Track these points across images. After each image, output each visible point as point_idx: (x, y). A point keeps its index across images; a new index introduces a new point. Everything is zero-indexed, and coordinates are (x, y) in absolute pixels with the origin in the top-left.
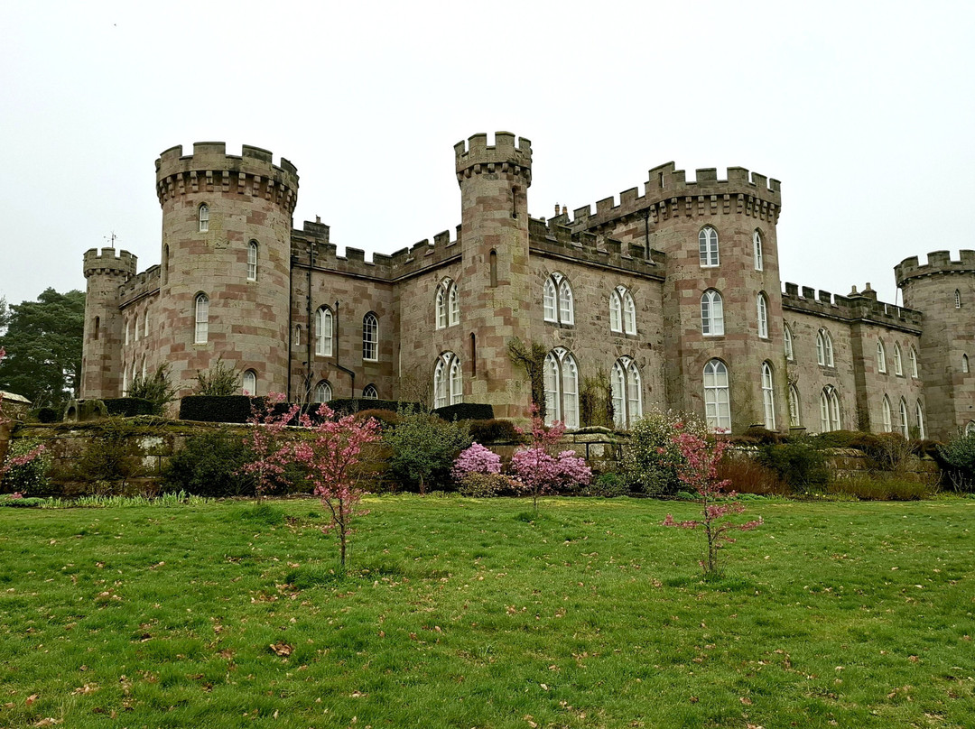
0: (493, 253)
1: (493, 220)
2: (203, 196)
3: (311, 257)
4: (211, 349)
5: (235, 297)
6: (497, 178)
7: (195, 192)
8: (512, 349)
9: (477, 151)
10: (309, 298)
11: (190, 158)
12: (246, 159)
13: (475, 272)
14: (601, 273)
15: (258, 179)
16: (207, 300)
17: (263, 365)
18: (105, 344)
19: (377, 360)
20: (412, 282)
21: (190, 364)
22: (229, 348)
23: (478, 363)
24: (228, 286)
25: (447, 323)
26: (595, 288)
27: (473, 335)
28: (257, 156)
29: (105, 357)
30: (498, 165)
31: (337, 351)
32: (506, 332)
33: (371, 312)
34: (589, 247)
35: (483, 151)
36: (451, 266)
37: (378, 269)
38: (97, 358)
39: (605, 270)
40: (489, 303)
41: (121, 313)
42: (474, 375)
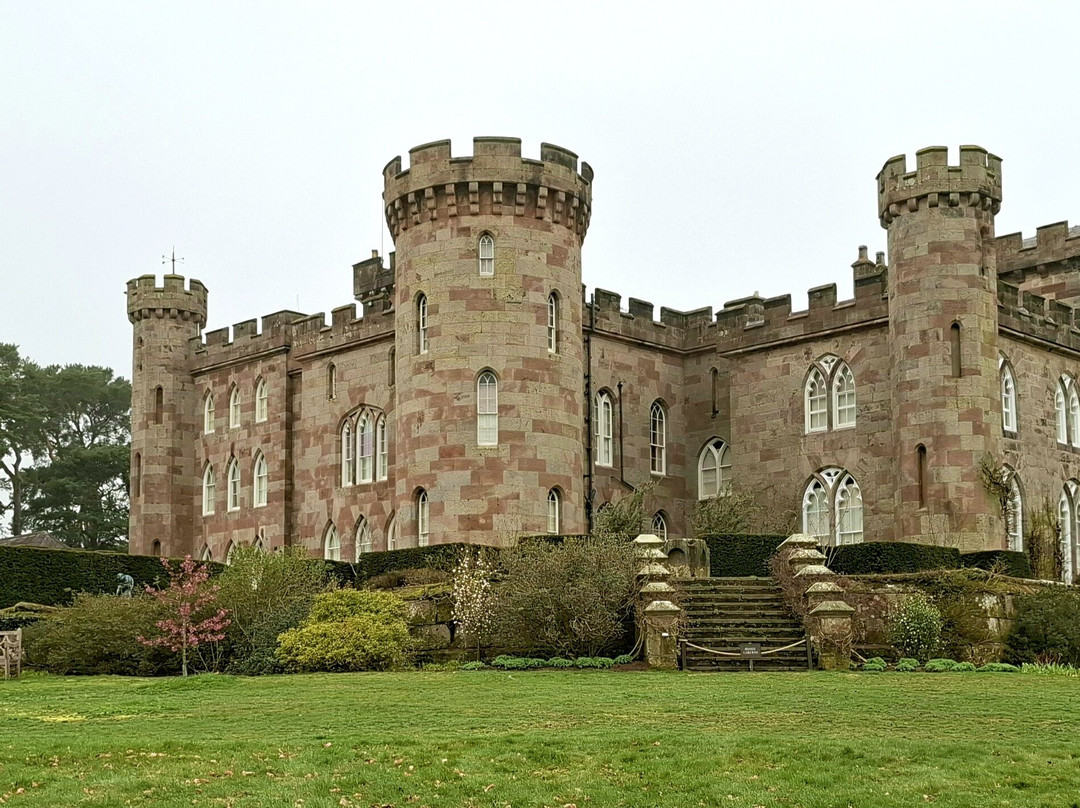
0: (956, 326)
1: (956, 277)
2: (486, 221)
3: (591, 314)
4: (505, 454)
5: (534, 378)
6: (961, 215)
7: (474, 214)
8: (985, 470)
9: (934, 174)
10: (587, 377)
11: (468, 161)
12: (548, 164)
13: (926, 354)
14: (1046, 354)
15: (562, 197)
16: (492, 381)
17: (568, 479)
18: (174, 431)
19: (664, 473)
20: (755, 358)
21: (475, 476)
22: (530, 454)
23: (931, 490)
24: (526, 360)
25: (830, 424)
26: (1039, 377)
27: (922, 449)
28: (562, 162)
29: (174, 452)
30: (966, 195)
31: (620, 459)
32: (973, 444)
33: (658, 401)
34: (1036, 316)
35: (943, 174)
36: (840, 339)
37: (669, 332)
38: (160, 452)
39: (1051, 350)
40: (950, 402)
41: (193, 382)
42: (922, 505)
